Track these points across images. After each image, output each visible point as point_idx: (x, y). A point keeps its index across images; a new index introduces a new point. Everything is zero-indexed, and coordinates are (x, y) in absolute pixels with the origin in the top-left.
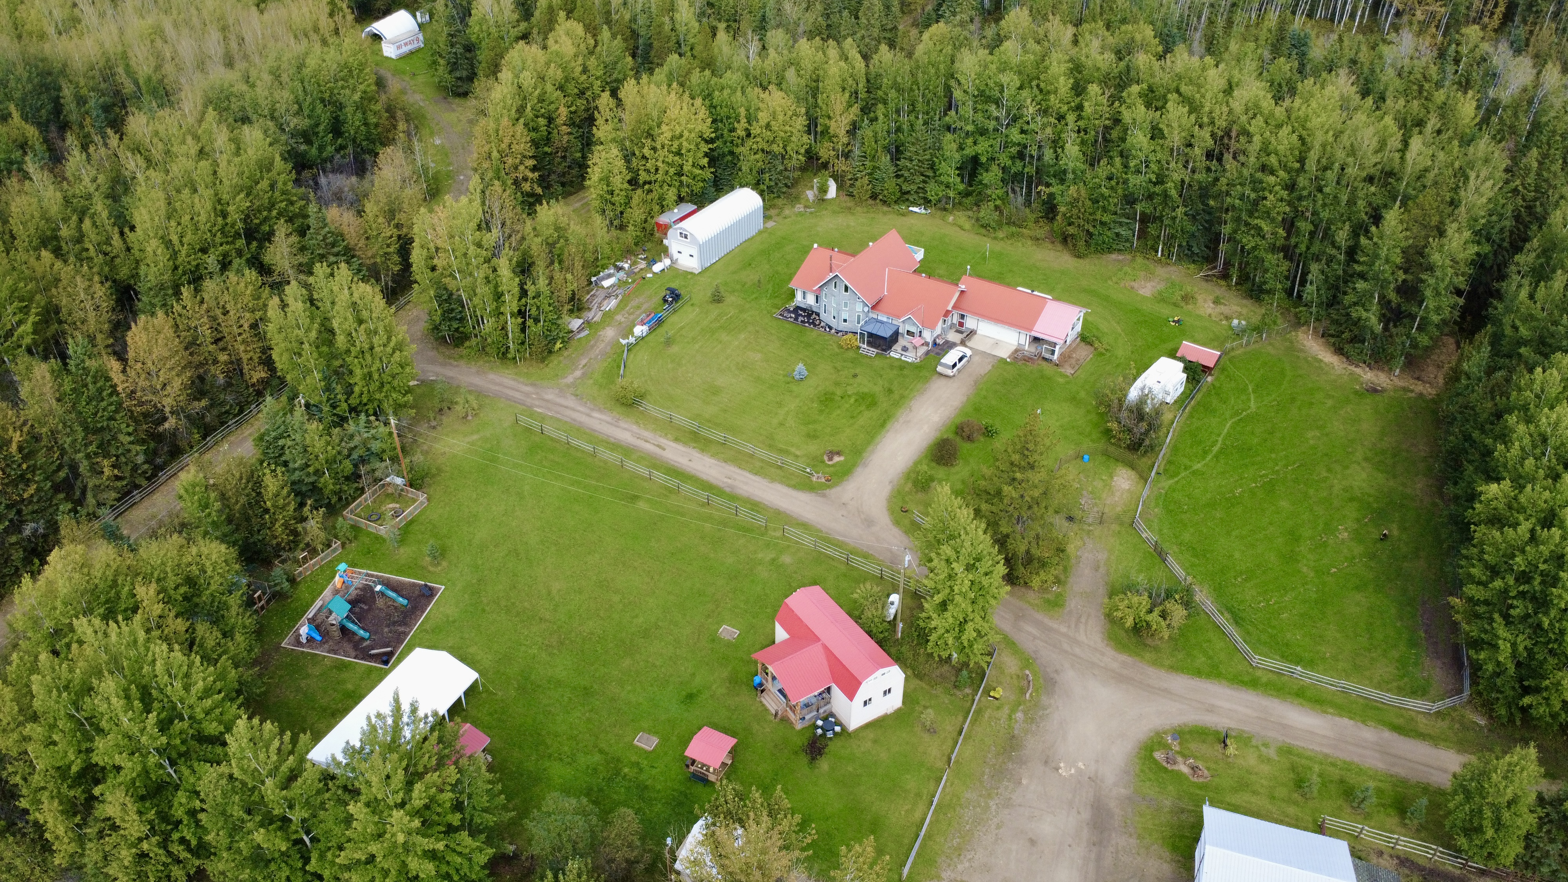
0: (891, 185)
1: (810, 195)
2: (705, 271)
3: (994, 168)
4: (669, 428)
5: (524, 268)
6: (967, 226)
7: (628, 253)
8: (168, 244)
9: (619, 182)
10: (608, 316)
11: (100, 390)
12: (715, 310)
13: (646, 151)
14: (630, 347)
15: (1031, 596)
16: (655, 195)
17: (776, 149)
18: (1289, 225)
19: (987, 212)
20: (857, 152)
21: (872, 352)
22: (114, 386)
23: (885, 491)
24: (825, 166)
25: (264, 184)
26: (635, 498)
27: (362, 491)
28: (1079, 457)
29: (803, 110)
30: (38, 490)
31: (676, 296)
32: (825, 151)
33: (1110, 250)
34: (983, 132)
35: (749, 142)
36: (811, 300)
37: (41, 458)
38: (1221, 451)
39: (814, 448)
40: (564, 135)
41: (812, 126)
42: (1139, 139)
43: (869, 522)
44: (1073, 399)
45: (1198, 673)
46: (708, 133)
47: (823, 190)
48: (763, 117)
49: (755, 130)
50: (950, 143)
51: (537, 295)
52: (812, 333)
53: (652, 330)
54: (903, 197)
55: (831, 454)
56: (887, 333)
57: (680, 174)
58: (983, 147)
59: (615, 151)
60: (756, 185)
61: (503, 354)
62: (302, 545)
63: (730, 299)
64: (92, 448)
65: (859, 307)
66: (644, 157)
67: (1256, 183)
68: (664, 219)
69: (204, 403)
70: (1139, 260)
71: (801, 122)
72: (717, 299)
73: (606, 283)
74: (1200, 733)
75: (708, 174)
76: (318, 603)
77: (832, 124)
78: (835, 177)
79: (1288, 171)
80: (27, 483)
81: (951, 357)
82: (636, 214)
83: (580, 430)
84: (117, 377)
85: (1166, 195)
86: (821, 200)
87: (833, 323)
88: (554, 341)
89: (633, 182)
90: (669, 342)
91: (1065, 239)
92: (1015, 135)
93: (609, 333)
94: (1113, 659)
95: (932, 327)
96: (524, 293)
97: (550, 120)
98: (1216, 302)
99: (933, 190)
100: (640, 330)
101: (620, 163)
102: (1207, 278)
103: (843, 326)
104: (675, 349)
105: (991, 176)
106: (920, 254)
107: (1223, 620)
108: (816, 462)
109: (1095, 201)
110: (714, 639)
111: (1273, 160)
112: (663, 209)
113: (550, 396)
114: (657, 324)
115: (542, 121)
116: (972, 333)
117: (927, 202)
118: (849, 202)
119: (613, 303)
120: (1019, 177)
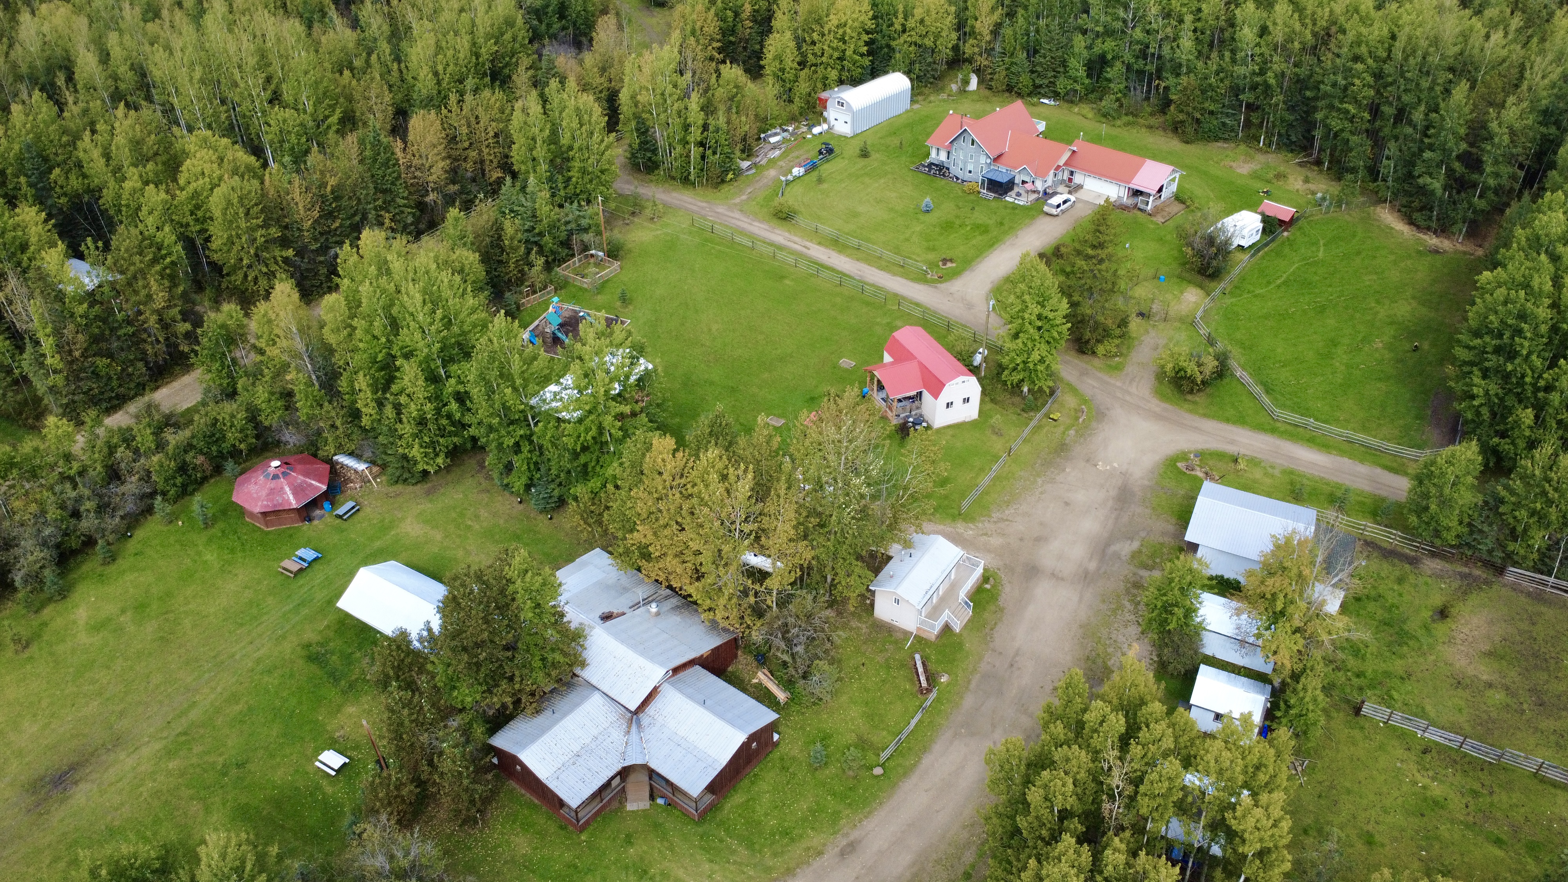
0: (1025, 79)
1: (954, 87)
2: (856, 136)
3: (1118, 65)
4: (815, 235)
5: (708, 109)
6: (1090, 115)
7: (793, 119)
8: (436, 74)
9: (790, 62)
10: (772, 162)
11: (388, 160)
12: (862, 162)
13: (815, 36)
14: (788, 183)
15: (1096, 362)
16: (820, 74)
17: (928, 42)
18: (1375, 111)
19: (1108, 102)
20: (998, 49)
21: (992, 195)
22: (397, 160)
23: (988, 287)
24: (970, 61)
25: (508, 36)
26: (783, 277)
27: (573, 255)
28: (1156, 277)
29: (953, 9)
30: (341, 226)
31: (830, 151)
32: (969, 48)
33: (1217, 139)
34: (1109, 33)
35: (905, 36)
36: (943, 157)
37: (344, 203)
38: (1285, 283)
39: (931, 256)
40: (747, 28)
41: (959, 25)
42: (1247, 34)
43: (970, 306)
44: (1161, 240)
45: (1228, 420)
46: (871, 25)
47: (966, 82)
48: (918, 12)
49: (911, 23)
50: (1079, 42)
51: (717, 130)
52: (941, 182)
53: (807, 172)
54: (1036, 91)
55: (945, 261)
56: (1004, 179)
57: (841, 59)
58: (1109, 45)
59: (788, 34)
60: (908, 73)
61: (686, 180)
62: (527, 283)
63: (874, 156)
64: (379, 202)
65: (983, 160)
66: (814, 43)
67: (1348, 72)
68: (824, 95)
69: (457, 187)
70: (1242, 147)
71: (950, 20)
72: (864, 154)
73: (773, 140)
74: (1220, 456)
75: (866, 61)
76: (536, 323)
77: (978, 24)
78: (978, 71)
79: (1376, 59)
80: (334, 219)
81: (1056, 200)
82: (803, 87)
83: (743, 232)
84: (399, 154)
85: (1267, 86)
86: (963, 91)
87: (960, 174)
88: (726, 172)
89: (802, 64)
90: (820, 181)
91: (1176, 128)
92: (1138, 34)
93: (772, 173)
94: (1156, 405)
95: (1043, 175)
96: (705, 127)
97: (737, 14)
98: (1306, 180)
99: (1062, 84)
100: (797, 171)
101: (792, 44)
102: (1300, 164)
103: (968, 176)
104: (825, 186)
105: (1114, 72)
106: (1041, 126)
107: (1258, 389)
108: (932, 265)
109: (1204, 92)
110: (835, 366)
111: (1364, 49)
112: (826, 87)
113: (720, 210)
114: (812, 168)
115: (729, 13)
116: (1080, 187)
117: (1056, 95)
118: (987, 92)
119: (777, 153)
120: (1141, 73)
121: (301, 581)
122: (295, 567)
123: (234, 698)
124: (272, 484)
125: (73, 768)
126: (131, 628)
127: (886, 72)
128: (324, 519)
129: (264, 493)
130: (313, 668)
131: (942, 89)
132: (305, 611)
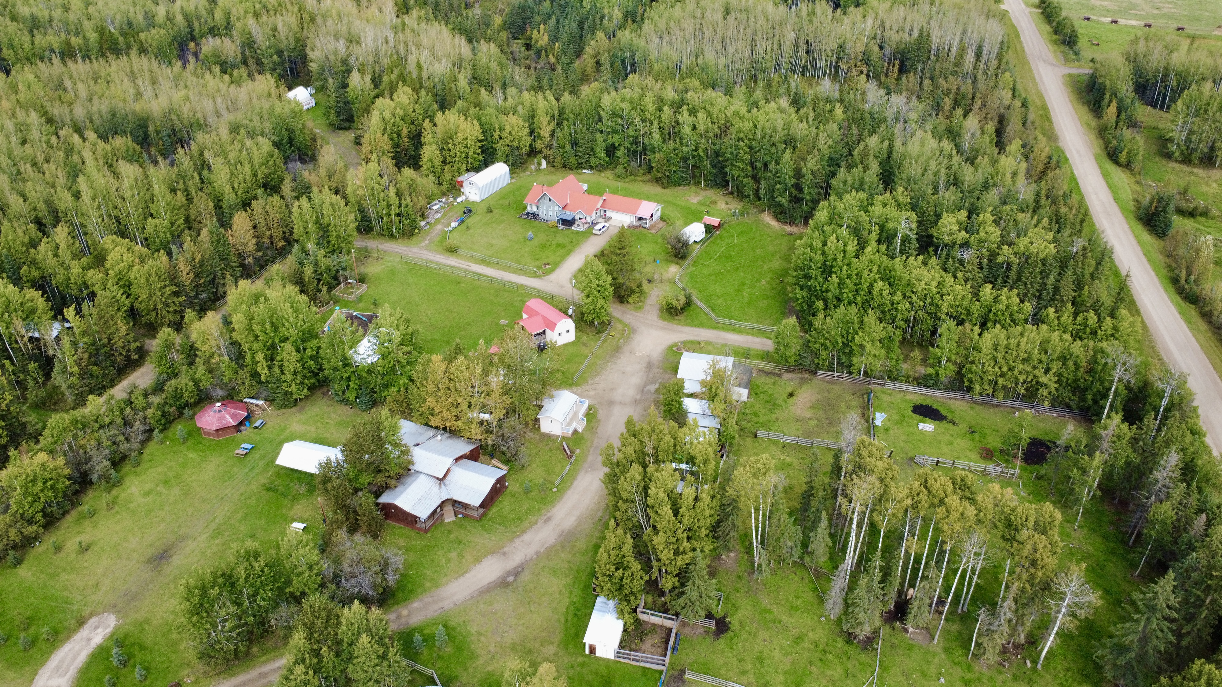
0: (573, 160)
1: (533, 167)
2: (482, 201)
3: (622, 148)
4: (472, 258)
5: (399, 195)
6: (611, 177)
7: (444, 194)
9: (437, 161)
10: (437, 221)
11: (225, 242)
12: (489, 216)
13: (450, 146)
14: (450, 231)
15: (629, 306)
16: (456, 167)
17: (515, 144)
18: (752, 165)
19: (620, 170)
20: (555, 144)
21: (564, 227)
22: (229, 241)
23: (569, 276)
24: (540, 152)
25: (271, 163)
26: (459, 283)
27: (340, 283)
28: (655, 261)
29: (527, 125)
31: (470, 211)
32: (539, 145)
33: (680, 185)
34: (615, 132)
35: (501, 142)
36: (534, 209)
38: (719, 257)
39: (537, 263)
40: (406, 142)
41: (532, 133)
42: (686, 130)
43: (562, 287)
44: (655, 242)
45: (695, 326)
46: (481, 137)
47: (539, 164)
48: (508, 128)
49: (504, 135)
50: (599, 138)
51: (407, 206)
52: (535, 223)
53: (460, 224)
54: (579, 166)
55: (545, 265)
56: (569, 218)
57: (467, 157)
58: (615, 139)
59: (434, 147)
60: (506, 162)
61: (392, 236)
62: (318, 301)
63: (495, 211)
64: (222, 266)
65: (557, 208)
66: (449, 150)
67: (737, 147)
68: (460, 179)
69: (263, 252)
70: (693, 188)
71: (526, 131)
72: (490, 211)
73: (435, 208)
74: (693, 342)
75: (481, 157)
77: (542, 132)
78: (545, 157)
79: (749, 140)
81: (598, 227)
82: (447, 176)
83: (431, 261)
84: (230, 238)
85: (700, 157)
86: (539, 170)
87: (545, 217)
88: (414, 229)
89: (444, 162)
90: (468, 228)
91: (658, 181)
92: (631, 132)
93: (439, 227)
94: (661, 323)
95: (589, 213)
96: (400, 205)
97: (399, 135)
98: (727, 203)
99: (593, 161)
100: (454, 224)
101: (437, 152)
102: (724, 195)
103: (549, 218)
104: (471, 231)
105: (620, 153)
106: (585, 187)
107: (708, 310)
108: (539, 268)
109: (669, 161)
110: (498, 325)
111: (742, 135)
112: (460, 174)
113: (415, 250)
114: (462, 222)
115: (395, 135)
116: (610, 218)
117: (591, 168)
118: (553, 169)
119: (439, 215)
120: (635, 152)
121: (249, 458)
122: (244, 452)
123: (235, 511)
124: (219, 415)
125: (166, 551)
126: (166, 492)
127: (493, 163)
128: (247, 431)
129: (215, 420)
130: (271, 493)
131: (525, 170)
132: (256, 471)
